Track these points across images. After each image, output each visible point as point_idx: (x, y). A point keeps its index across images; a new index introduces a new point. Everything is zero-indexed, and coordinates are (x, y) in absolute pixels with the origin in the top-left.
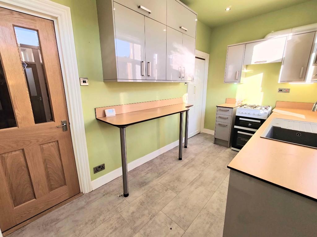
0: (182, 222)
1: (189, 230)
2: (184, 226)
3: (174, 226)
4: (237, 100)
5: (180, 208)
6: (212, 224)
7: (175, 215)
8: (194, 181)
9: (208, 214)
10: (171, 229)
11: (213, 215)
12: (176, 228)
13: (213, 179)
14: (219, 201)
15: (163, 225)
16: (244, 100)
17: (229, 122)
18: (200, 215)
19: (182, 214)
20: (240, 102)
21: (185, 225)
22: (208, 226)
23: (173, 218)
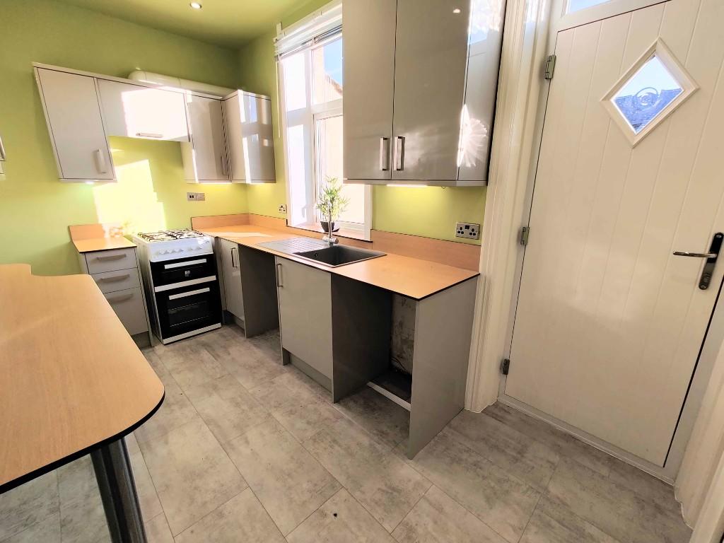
0: (324, 488)
1: (342, 479)
2: (333, 487)
3: (330, 507)
4: (106, 228)
5: (290, 488)
6: (335, 441)
7: (306, 501)
8: (223, 442)
9: (315, 440)
10: (335, 515)
11: (319, 434)
12: (336, 504)
13: (237, 405)
14: (292, 416)
15: (324, 533)
16: (126, 224)
17: (134, 287)
18: (315, 453)
19: (305, 486)
20: (116, 230)
21: (332, 485)
22: (336, 447)
23: (313, 507)
